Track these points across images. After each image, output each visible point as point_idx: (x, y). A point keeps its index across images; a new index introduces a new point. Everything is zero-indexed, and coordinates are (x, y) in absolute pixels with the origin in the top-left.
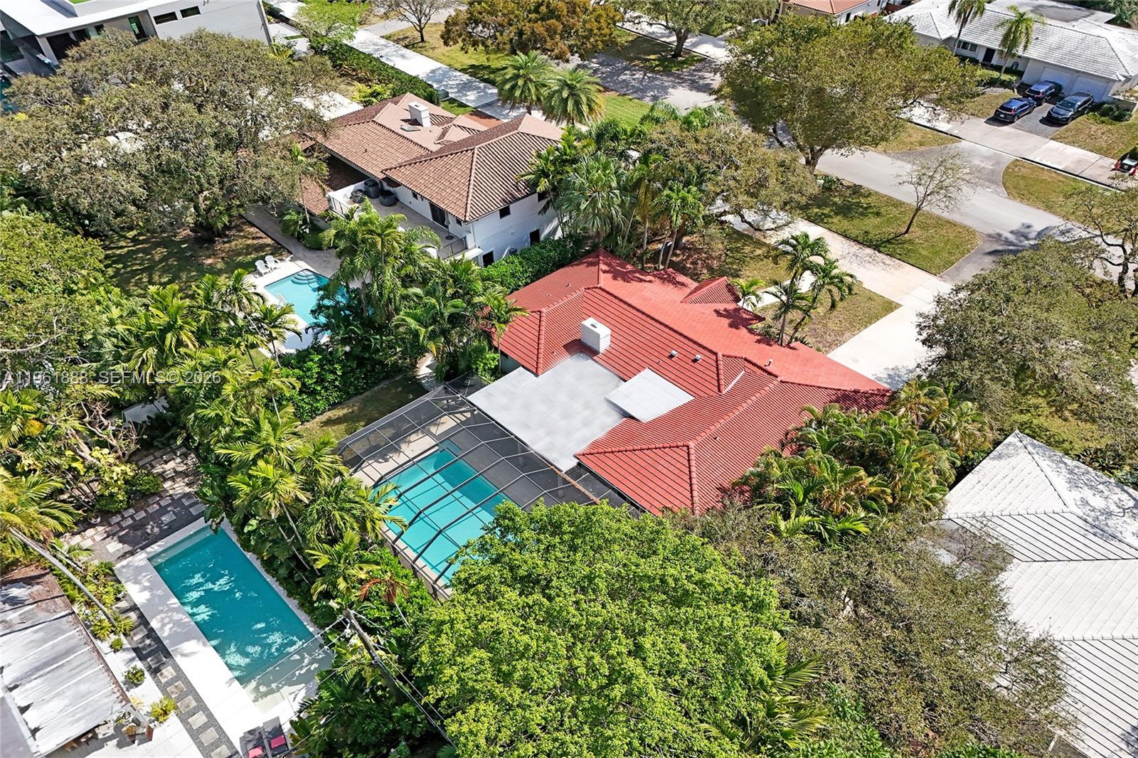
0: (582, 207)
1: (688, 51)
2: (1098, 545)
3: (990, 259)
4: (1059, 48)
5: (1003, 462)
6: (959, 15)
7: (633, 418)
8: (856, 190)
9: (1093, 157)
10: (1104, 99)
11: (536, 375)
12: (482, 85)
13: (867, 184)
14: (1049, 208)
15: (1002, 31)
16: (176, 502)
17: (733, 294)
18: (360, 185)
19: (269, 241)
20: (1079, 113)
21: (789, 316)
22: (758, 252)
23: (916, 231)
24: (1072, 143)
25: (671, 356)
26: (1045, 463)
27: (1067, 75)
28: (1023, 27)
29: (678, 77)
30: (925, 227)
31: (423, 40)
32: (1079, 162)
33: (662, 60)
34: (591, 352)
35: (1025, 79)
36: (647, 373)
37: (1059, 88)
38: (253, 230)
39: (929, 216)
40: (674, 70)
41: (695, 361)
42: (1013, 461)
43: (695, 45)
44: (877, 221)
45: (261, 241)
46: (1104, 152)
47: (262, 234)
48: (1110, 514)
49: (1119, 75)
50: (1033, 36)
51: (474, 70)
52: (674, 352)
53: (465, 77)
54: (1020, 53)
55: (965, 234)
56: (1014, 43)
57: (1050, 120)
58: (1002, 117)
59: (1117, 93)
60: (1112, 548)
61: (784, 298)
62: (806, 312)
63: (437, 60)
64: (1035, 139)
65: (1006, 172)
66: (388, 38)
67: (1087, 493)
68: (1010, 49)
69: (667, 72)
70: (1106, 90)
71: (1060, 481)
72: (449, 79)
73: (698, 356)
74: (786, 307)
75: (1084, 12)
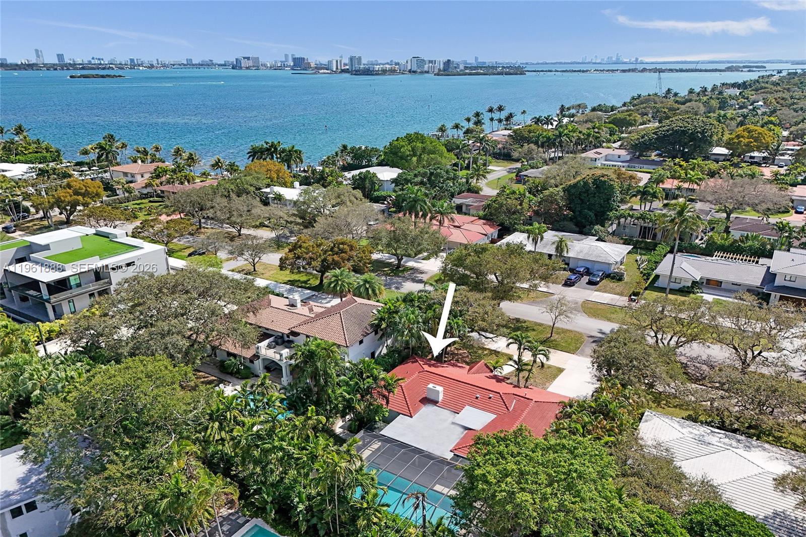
0: (406, 333)
1: (404, 266)
2: (705, 449)
3: (594, 344)
4: (581, 252)
5: (649, 423)
6: (533, 240)
7: (471, 429)
8: (518, 320)
9: (617, 297)
10: (610, 272)
11: (411, 417)
12: (300, 289)
13: (522, 317)
14: (609, 320)
15: (555, 246)
16: (226, 519)
17: (489, 368)
18: (272, 339)
19: (214, 378)
20: (602, 279)
21: (521, 375)
22: (485, 352)
23: (555, 337)
24: (605, 292)
25: (477, 398)
26: (667, 420)
27: (590, 263)
28: (563, 244)
29: (404, 277)
30: (558, 333)
31: (255, 270)
32: (612, 299)
33: (392, 271)
34: (435, 402)
35: (571, 266)
36: (467, 407)
37: (588, 269)
38: (200, 374)
39: (558, 328)
40: (400, 274)
41: (490, 398)
42: (653, 421)
43: (406, 262)
44: (534, 333)
45: (209, 379)
46: (621, 294)
47: (207, 375)
48: (703, 436)
49: (612, 261)
50: (569, 247)
51: (292, 283)
52: (478, 396)
53: (288, 287)
54: (566, 255)
55: (577, 335)
56: (562, 250)
57: (590, 283)
58: (568, 284)
59: (614, 269)
60: (710, 448)
61: (517, 367)
62: (530, 371)
63: (267, 279)
64: (587, 292)
65: (582, 305)
66: (233, 271)
67: (690, 430)
68: (560, 254)
69: (397, 275)
70: (609, 269)
71: (676, 425)
72: (279, 287)
73: (491, 395)
74: (519, 370)
75: (584, 237)
